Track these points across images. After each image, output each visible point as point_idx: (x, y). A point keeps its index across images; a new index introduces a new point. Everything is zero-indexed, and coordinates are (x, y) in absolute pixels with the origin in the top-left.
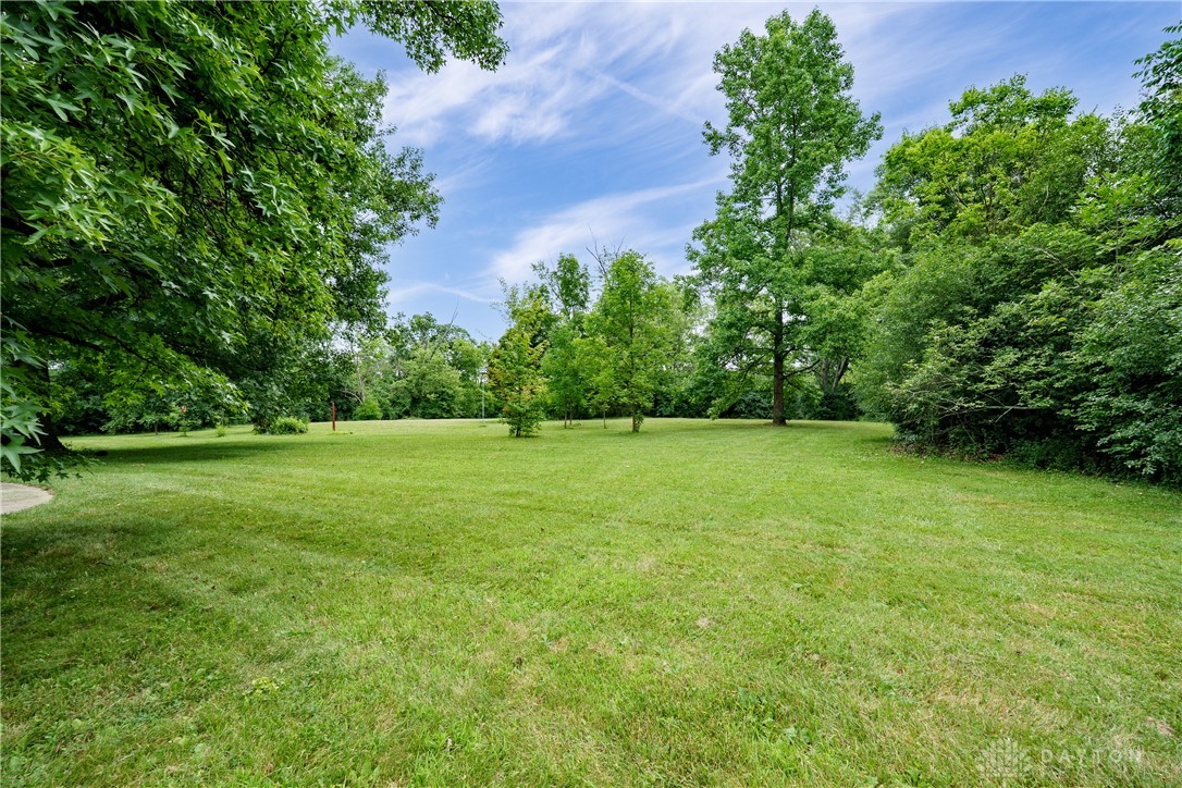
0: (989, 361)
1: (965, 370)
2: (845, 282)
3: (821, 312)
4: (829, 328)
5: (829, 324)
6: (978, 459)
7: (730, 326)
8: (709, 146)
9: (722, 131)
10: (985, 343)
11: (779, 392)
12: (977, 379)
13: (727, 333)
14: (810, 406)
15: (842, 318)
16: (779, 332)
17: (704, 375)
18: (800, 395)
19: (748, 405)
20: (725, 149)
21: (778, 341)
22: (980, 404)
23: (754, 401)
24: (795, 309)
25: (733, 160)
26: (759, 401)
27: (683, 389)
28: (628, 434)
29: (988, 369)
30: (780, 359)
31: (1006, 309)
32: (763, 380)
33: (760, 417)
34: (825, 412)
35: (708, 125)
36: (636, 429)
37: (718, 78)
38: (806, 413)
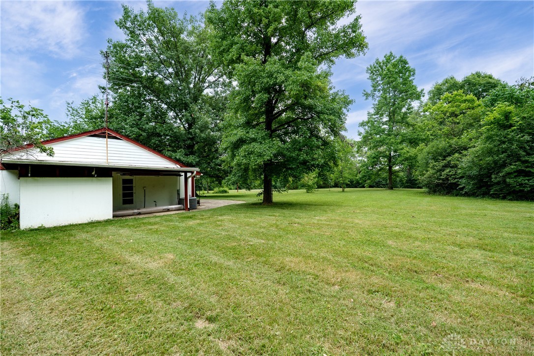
0: (444, 171)
1: (438, 173)
2: (413, 142)
3: (404, 154)
4: (406, 159)
5: (407, 158)
6: (444, 195)
7: (374, 158)
8: (365, 98)
9: (369, 92)
10: (443, 166)
11: (390, 179)
12: (441, 176)
13: (373, 160)
14: (403, 183)
15: (410, 156)
16: (390, 158)
17: (365, 173)
18: (398, 179)
19: (377, 183)
20: (370, 98)
21: (390, 161)
22: (441, 181)
23: (379, 182)
24: (395, 151)
25: (373, 102)
26: (381, 182)
27: (358, 178)
28: (341, 192)
29: (443, 173)
30: (390, 168)
31: (449, 159)
32: (385, 175)
33: (382, 188)
34: (409, 186)
35: (365, 91)
36: (343, 191)
37: (368, 75)
38: (401, 186)
